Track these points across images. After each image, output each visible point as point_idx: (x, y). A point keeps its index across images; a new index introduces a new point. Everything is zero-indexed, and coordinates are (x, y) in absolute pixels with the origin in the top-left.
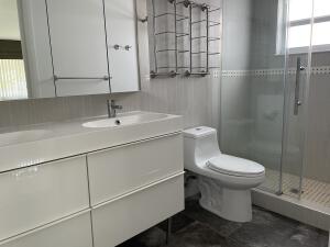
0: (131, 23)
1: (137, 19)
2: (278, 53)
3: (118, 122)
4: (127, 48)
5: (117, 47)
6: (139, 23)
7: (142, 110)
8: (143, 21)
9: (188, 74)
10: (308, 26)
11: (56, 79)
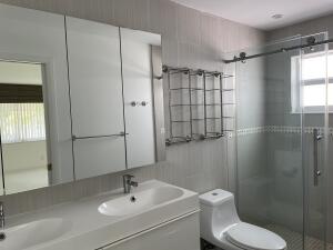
0: (148, 81)
1: (153, 77)
2: (293, 111)
3: (133, 199)
4: (144, 104)
5: (133, 104)
6: (155, 80)
7: (157, 179)
8: (159, 78)
9: (202, 138)
10: (323, 86)
11: (74, 138)
